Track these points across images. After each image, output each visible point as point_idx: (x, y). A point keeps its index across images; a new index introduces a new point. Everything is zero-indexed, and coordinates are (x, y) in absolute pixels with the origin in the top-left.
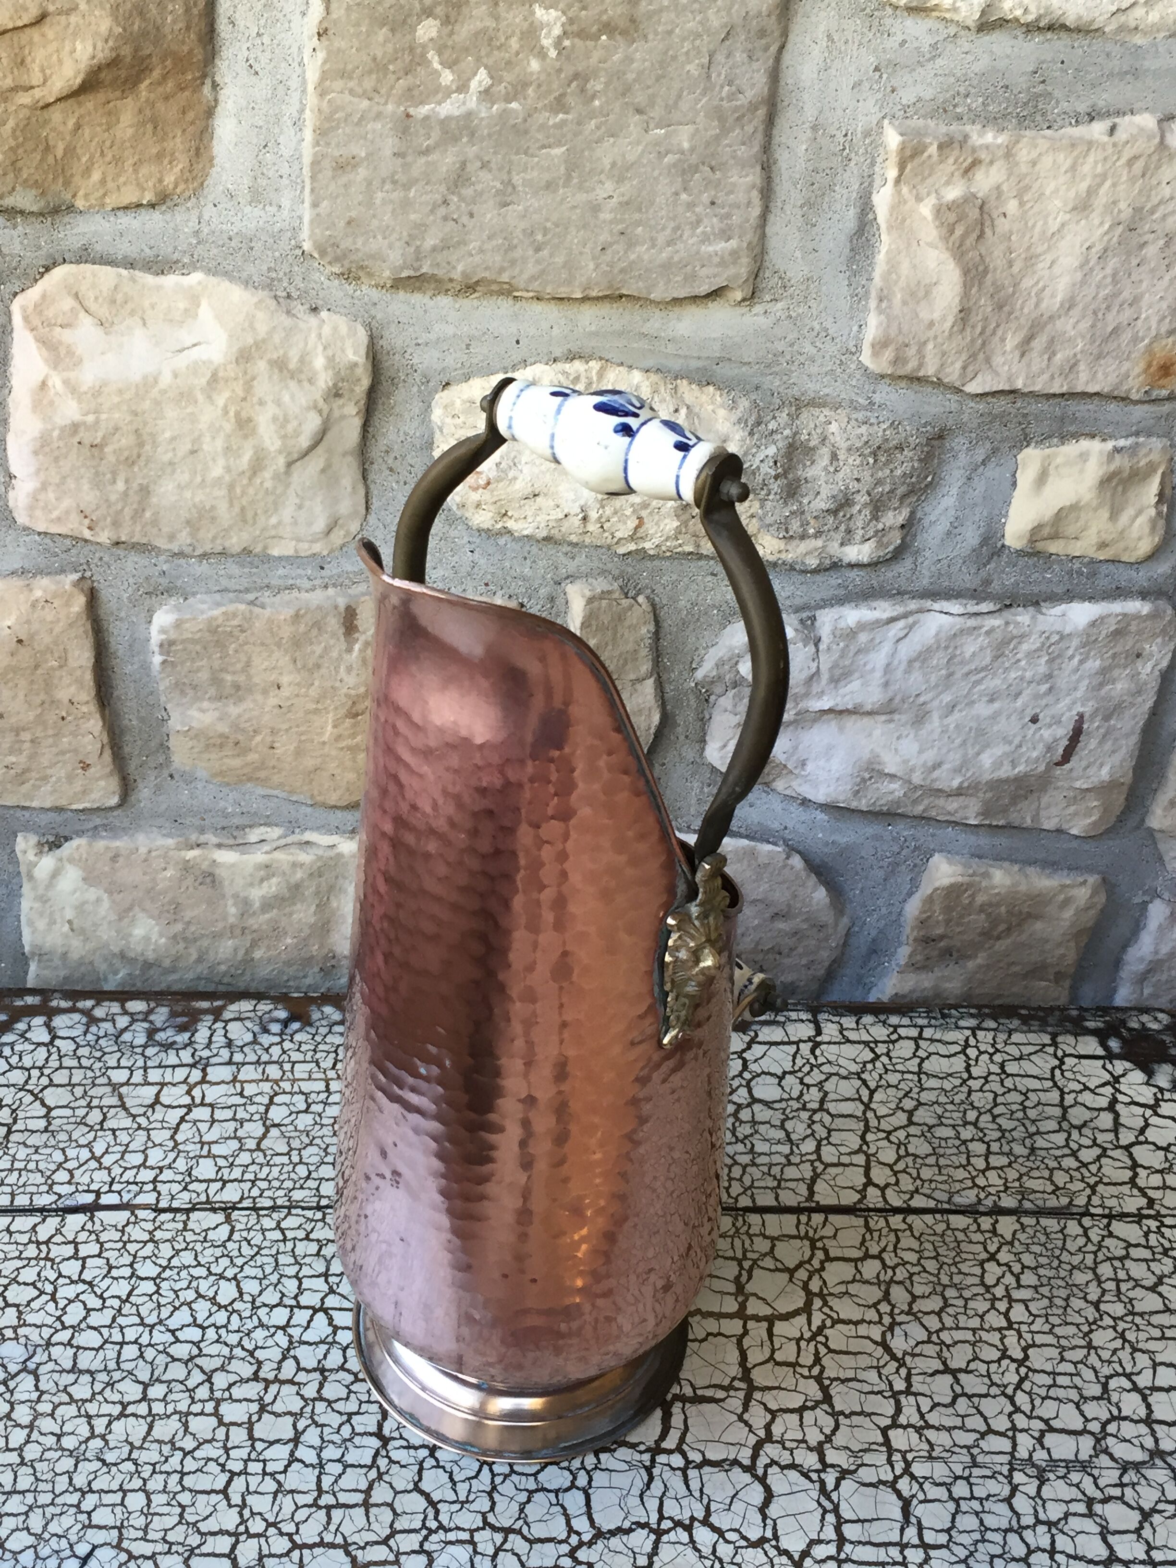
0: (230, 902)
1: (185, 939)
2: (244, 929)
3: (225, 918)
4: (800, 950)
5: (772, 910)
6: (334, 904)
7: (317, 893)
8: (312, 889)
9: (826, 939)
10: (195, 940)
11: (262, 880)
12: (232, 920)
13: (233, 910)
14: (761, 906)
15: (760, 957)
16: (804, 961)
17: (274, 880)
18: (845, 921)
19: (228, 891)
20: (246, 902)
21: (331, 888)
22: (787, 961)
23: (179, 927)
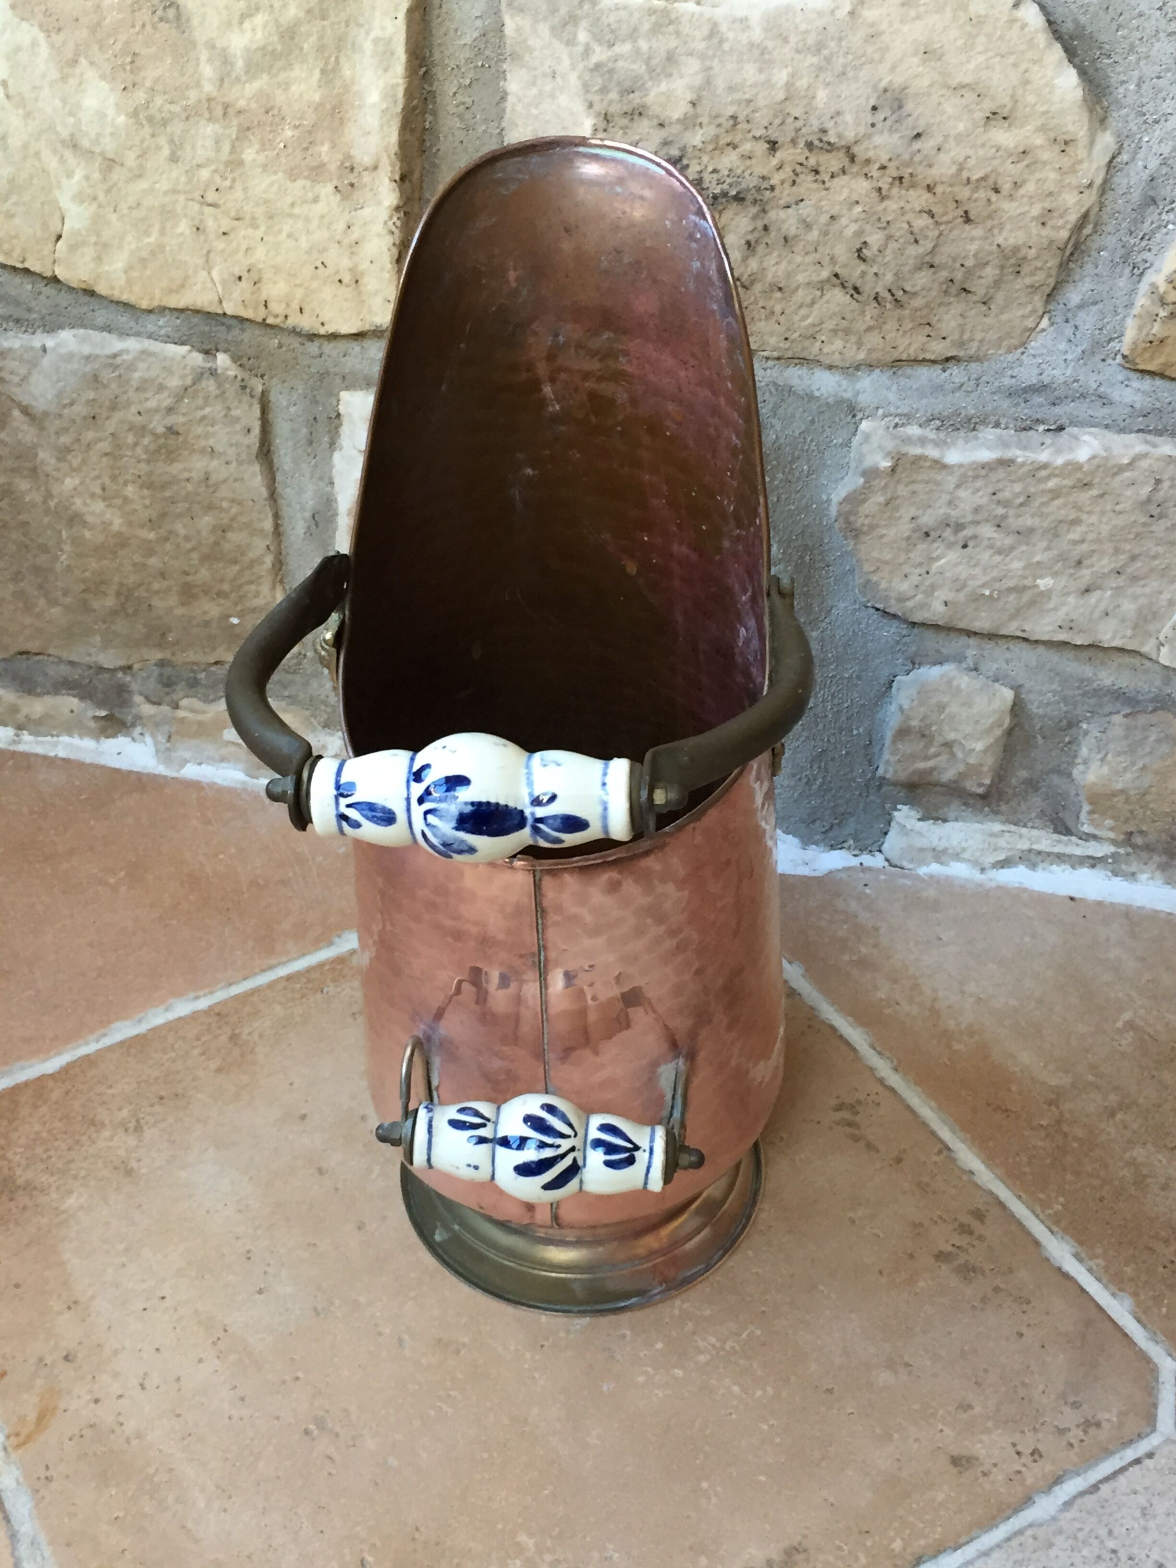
0: (204, 56)
1: (150, 119)
2: (226, 107)
3: (198, 84)
4: (1030, 187)
5: (988, 106)
6: (347, 72)
7: (321, 48)
8: (313, 39)
9: (1073, 170)
10: (165, 123)
11: (243, 17)
12: (208, 88)
13: (207, 71)
14: (970, 97)
15: (964, 193)
16: (1036, 210)
17: (259, 19)
18: (1106, 140)
19: (201, 35)
20: (225, 60)
21: (340, 42)
22: (1009, 208)
23: (140, 96)
